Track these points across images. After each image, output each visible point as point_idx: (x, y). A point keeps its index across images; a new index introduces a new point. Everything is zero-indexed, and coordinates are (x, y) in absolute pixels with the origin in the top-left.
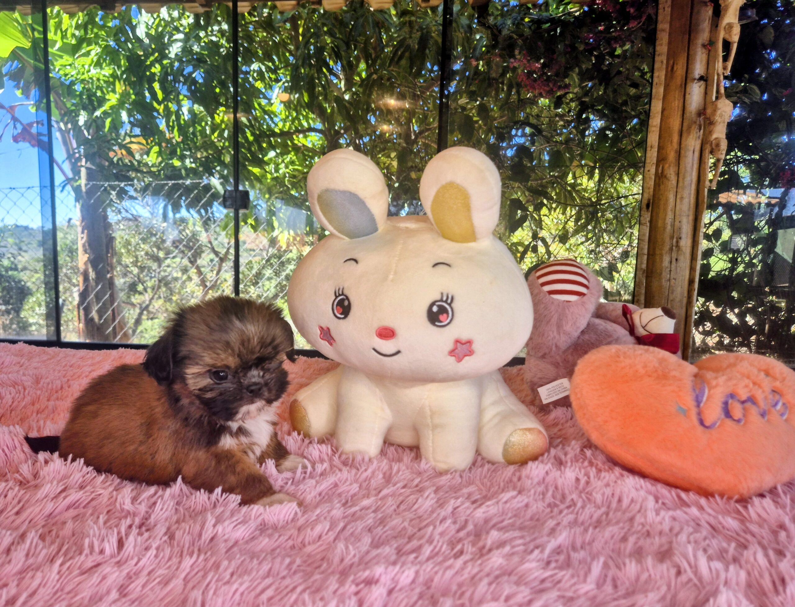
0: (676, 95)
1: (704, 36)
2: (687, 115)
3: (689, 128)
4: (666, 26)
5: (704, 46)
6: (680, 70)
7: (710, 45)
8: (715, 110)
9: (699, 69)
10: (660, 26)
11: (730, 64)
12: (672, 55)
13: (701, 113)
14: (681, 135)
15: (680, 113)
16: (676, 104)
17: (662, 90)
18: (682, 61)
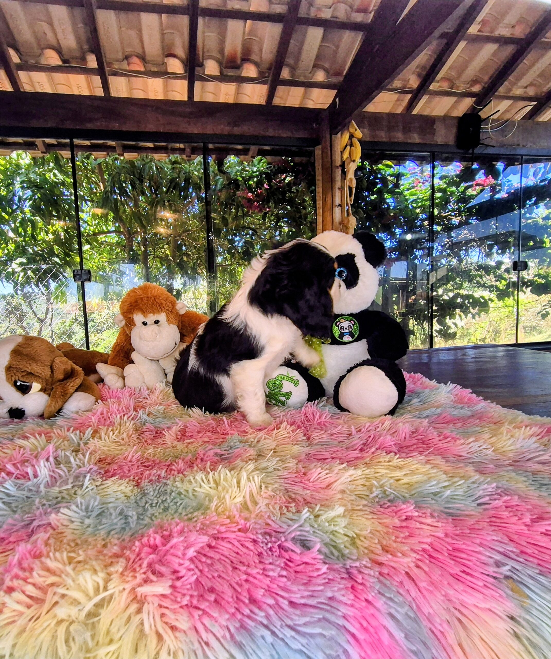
0: (328, 214)
1: (338, 184)
2: (334, 224)
4: (320, 178)
5: (339, 189)
6: (329, 201)
7: (342, 189)
8: (348, 222)
9: (337, 201)
10: (317, 178)
11: (353, 198)
12: (324, 193)
13: (341, 223)
15: (331, 223)
16: (329, 218)
17: (321, 211)
18: (330, 196)
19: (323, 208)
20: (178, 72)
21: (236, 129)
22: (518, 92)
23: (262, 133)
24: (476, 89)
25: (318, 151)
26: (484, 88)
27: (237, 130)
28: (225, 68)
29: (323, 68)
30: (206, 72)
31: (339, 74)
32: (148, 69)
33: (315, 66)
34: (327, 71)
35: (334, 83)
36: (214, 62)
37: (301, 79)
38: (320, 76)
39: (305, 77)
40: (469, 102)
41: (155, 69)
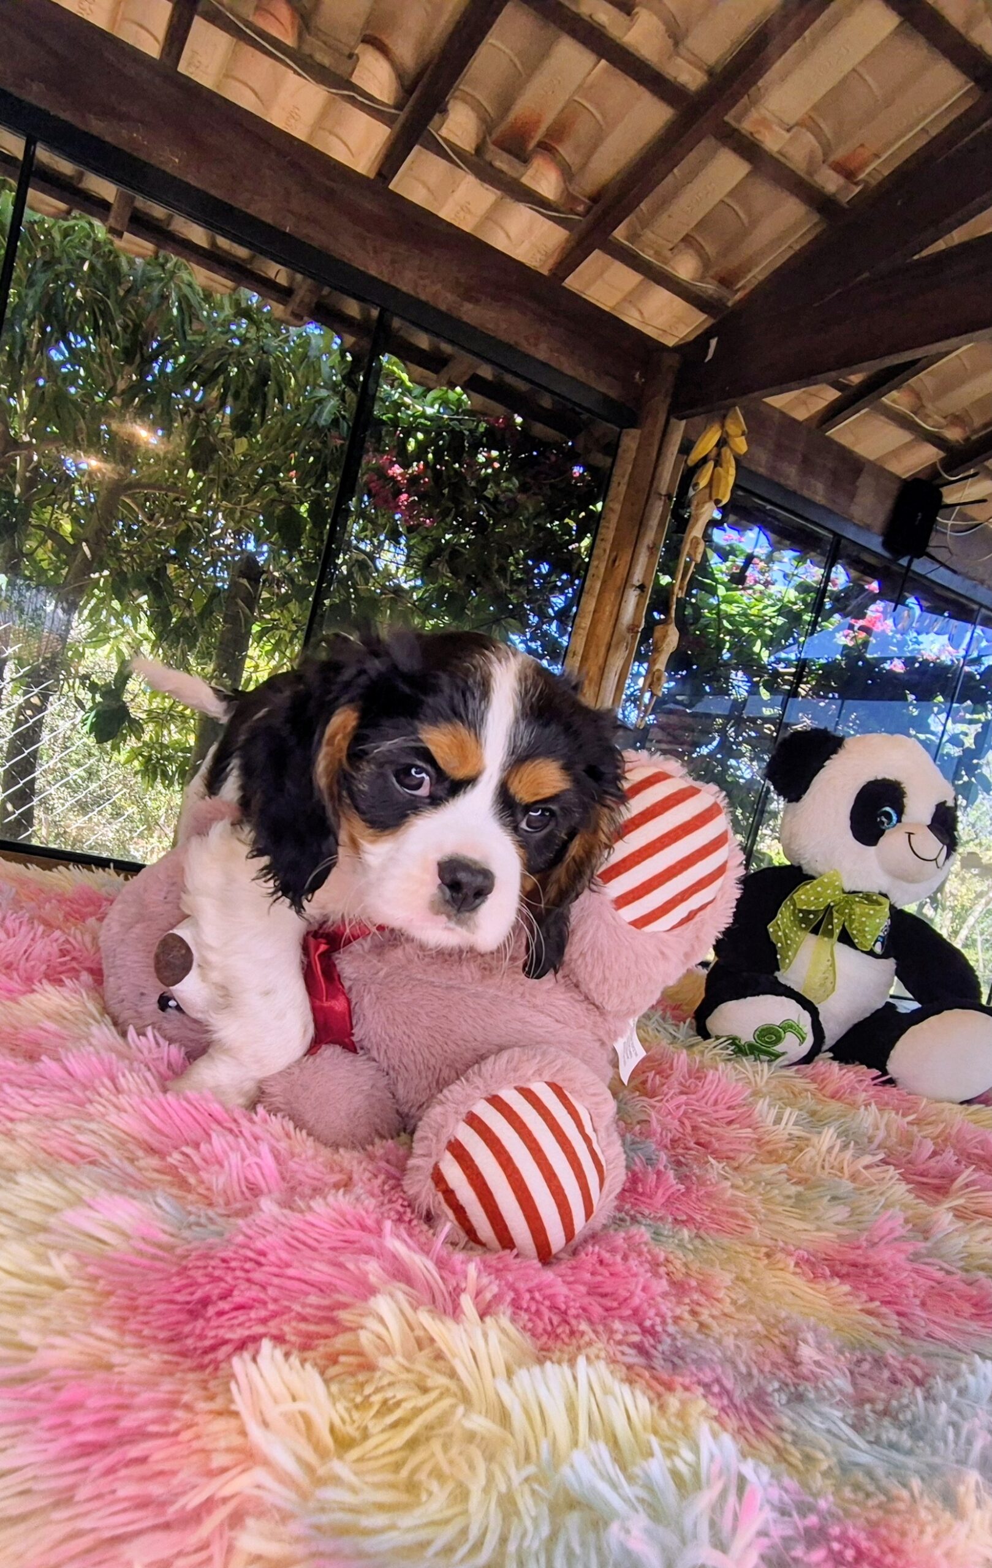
0: (611, 597)
1: (650, 536)
2: (619, 625)
3: (618, 644)
4: (617, 506)
5: (648, 547)
6: (621, 569)
7: (653, 549)
9: (638, 574)
12: (616, 545)
13: (632, 629)
14: (608, 650)
15: (612, 623)
16: (611, 608)
17: (598, 584)
18: (626, 557)
19: (604, 582)
20: (376, 94)
21: (468, 306)
23: (524, 343)
24: (954, 434)
25: (630, 441)
26: (967, 439)
27: (471, 313)
28: (495, 143)
29: (700, 252)
30: (444, 132)
31: (726, 281)
32: (306, 49)
33: (687, 240)
34: (706, 263)
35: (711, 297)
36: (472, 115)
37: (648, 255)
38: (685, 268)
39: (657, 253)
40: (929, 454)
41: (324, 58)
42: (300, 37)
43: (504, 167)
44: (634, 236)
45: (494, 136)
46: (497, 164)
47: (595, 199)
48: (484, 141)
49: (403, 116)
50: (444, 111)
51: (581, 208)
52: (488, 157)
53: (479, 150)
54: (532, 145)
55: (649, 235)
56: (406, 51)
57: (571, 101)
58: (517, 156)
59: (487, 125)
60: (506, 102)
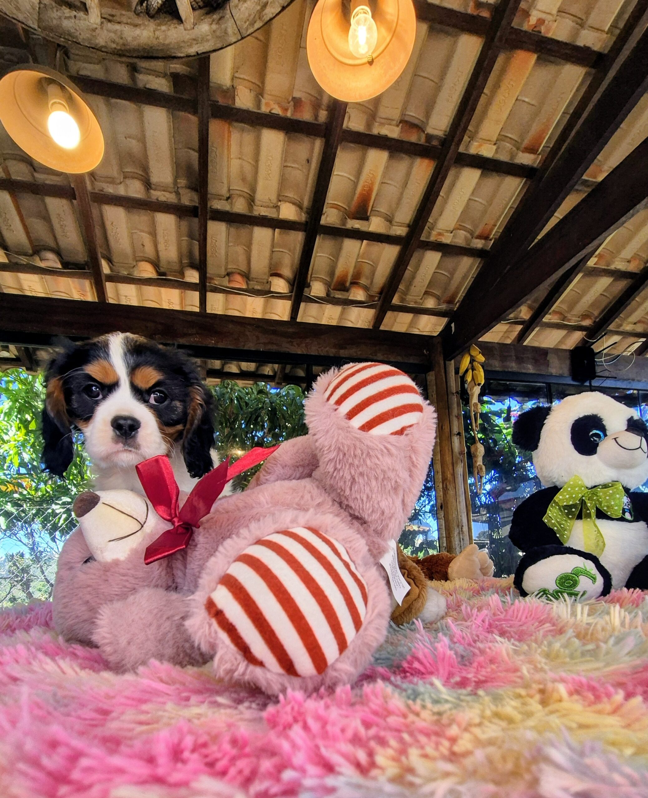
0: (446, 443)
1: (455, 412)
2: (454, 454)
3: (457, 461)
5: (456, 417)
6: (446, 429)
12: (440, 420)
13: (461, 453)
14: (453, 465)
15: (450, 453)
16: (447, 448)
18: (447, 424)
19: (440, 437)
20: (282, 292)
21: (342, 351)
22: (628, 328)
24: (587, 323)
25: (431, 378)
26: (595, 322)
28: (334, 289)
29: (434, 295)
30: (312, 294)
31: (450, 301)
32: (250, 287)
33: (426, 293)
34: (438, 298)
35: (445, 310)
36: (321, 284)
37: (412, 305)
38: (430, 303)
39: (416, 303)
40: (578, 336)
41: (258, 287)
42: (248, 284)
43: (340, 296)
44: (402, 300)
45: (332, 287)
46: (337, 296)
47: (381, 293)
48: (328, 291)
49: (293, 294)
50: (309, 286)
51: (376, 299)
52: (332, 296)
53: (328, 295)
54: (348, 284)
55: (409, 298)
56: (287, 272)
57: (357, 262)
58: (344, 291)
59: (328, 285)
60: (332, 273)
